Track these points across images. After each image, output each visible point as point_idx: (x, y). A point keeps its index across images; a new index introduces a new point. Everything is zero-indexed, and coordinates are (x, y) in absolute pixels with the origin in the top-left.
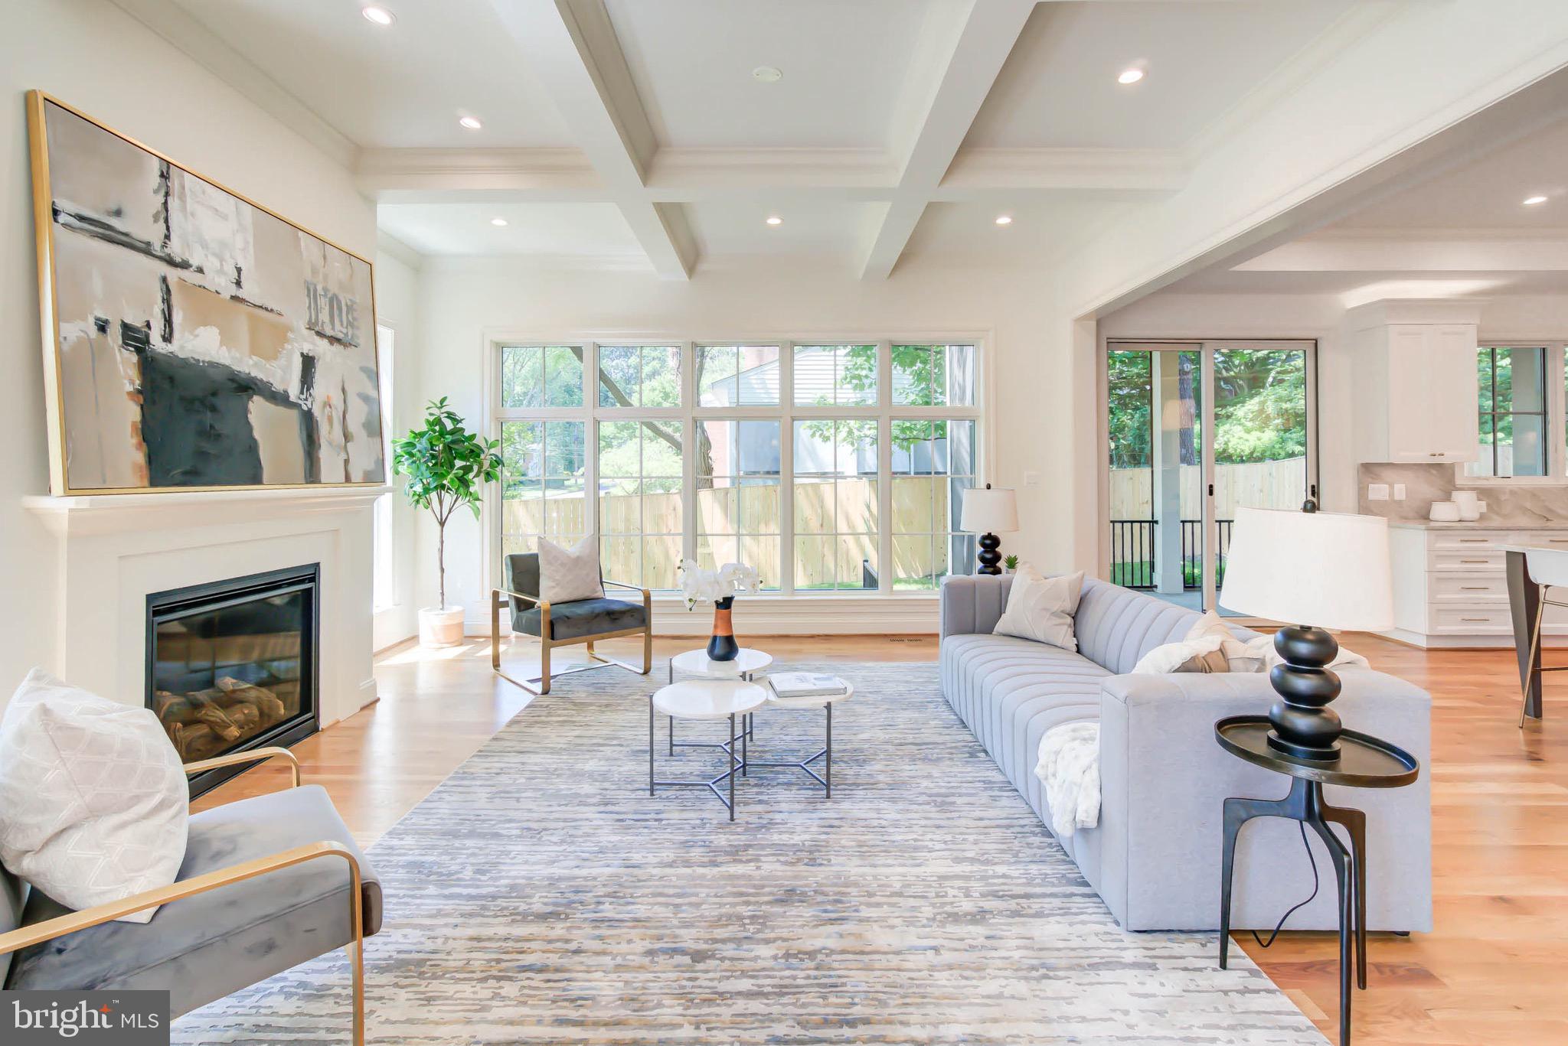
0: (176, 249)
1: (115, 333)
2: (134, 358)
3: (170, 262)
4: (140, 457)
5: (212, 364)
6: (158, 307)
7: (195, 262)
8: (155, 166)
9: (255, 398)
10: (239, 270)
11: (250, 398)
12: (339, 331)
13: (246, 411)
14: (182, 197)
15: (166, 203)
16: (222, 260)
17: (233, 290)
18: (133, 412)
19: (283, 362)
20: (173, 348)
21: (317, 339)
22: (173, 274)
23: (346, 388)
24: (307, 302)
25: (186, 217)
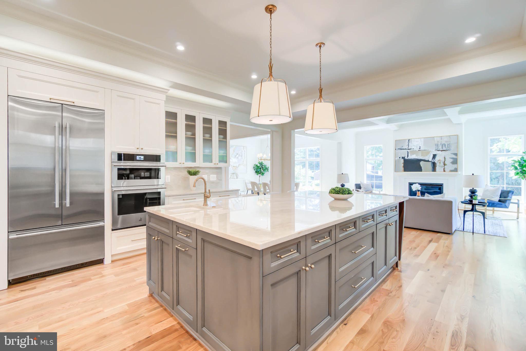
0: (409, 148)
1: (401, 158)
2: (403, 160)
3: (409, 149)
4: (403, 169)
5: (414, 159)
6: (407, 154)
7: (412, 148)
8: (408, 140)
9: (422, 161)
10: (420, 147)
11: (421, 161)
12: (444, 149)
13: (419, 163)
14: (411, 142)
15: (409, 144)
16: (417, 146)
17: (419, 149)
18: (403, 165)
19: (428, 156)
20: (409, 158)
21: (438, 152)
22: (408, 150)
23: (445, 157)
24: (435, 147)
25: (411, 144)
